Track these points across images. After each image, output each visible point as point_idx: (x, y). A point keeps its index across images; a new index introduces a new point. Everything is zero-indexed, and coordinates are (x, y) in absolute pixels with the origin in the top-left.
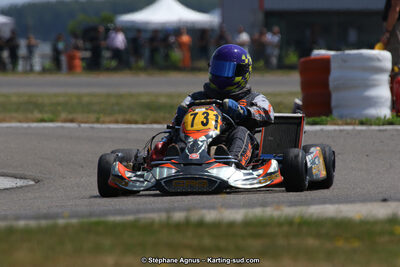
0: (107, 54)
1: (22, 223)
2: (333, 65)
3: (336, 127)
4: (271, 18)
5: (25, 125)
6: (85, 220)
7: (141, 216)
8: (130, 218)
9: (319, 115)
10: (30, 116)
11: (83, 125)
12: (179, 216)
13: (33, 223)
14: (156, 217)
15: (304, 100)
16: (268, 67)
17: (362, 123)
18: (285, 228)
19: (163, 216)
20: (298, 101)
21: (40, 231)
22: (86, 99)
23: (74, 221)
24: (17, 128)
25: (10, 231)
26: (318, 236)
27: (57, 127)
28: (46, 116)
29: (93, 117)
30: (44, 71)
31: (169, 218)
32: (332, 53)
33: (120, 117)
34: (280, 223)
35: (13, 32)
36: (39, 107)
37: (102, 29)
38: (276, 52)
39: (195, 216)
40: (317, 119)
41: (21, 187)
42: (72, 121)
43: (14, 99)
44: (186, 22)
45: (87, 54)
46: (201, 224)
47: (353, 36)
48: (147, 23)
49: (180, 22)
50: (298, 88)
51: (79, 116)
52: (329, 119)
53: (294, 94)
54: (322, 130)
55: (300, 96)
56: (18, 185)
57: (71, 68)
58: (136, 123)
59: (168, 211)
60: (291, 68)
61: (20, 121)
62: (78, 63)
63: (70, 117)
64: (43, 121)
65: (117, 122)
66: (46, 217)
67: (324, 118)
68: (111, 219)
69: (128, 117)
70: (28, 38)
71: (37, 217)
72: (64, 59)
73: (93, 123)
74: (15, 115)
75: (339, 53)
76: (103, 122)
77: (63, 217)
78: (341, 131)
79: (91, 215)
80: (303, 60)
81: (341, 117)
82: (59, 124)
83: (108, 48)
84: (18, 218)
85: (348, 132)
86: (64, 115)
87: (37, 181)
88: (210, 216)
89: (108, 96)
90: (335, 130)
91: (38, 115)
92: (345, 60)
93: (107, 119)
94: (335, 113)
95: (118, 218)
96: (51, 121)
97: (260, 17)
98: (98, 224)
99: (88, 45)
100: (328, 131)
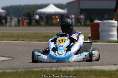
0: (34, 21)
1: (8, 71)
2: (100, 25)
3: (101, 43)
4: (82, 11)
5: (9, 42)
6: (27, 70)
7: (43, 69)
8: (40, 69)
9: (96, 39)
10: (11, 39)
11: (26, 42)
12: (54, 69)
13: (11, 71)
14: (47, 69)
15: (91, 35)
16: (81, 25)
17: (109, 42)
18: (86, 73)
19: (50, 69)
20: (90, 35)
21: (13, 73)
22: (27, 35)
23: (23, 70)
24: (7, 43)
25: (4, 73)
26: (95, 75)
27: (19, 43)
28: (15, 39)
29: (29, 39)
30: (15, 26)
31: (51, 69)
32: (100, 21)
33: (37, 40)
34: (84, 71)
35: (6, 14)
36: (13, 36)
37: (32, 14)
38: (83, 21)
39: (59, 69)
40: (95, 41)
41: (8, 60)
42: (23, 41)
43: (6, 34)
44: (57, 12)
45: (28, 21)
46: (61, 71)
47: (106, 16)
48: (46, 12)
49: (55, 12)
50: (90, 32)
51: (25, 39)
52: (99, 41)
53: (89, 33)
54: (97, 44)
55: (91, 34)
56: (7, 59)
57: (23, 25)
58: (42, 41)
59: (51, 67)
60: (88, 26)
61: (8, 41)
62: (25, 24)
63: (23, 39)
64: (14, 40)
65: (36, 41)
66: (15, 69)
67: (97, 40)
68: (34, 69)
69: (39, 40)
70: (10, 16)
71: (12, 69)
72: (21, 22)
73: (29, 41)
74: (6, 39)
75: (102, 21)
76: (32, 41)
77: (20, 69)
78: (102, 44)
79: (28, 68)
80: (91, 23)
81: (102, 40)
82: (19, 42)
83: (34, 19)
84: (7, 69)
85: (104, 44)
86: (21, 39)
87: (13, 58)
88: (63, 69)
89: (34, 33)
90: (101, 44)
91: (13, 39)
92: (104, 23)
93: (34, 40)
94: (101, 39)
95: (36, 69)
96: (17, 41)
97: (79, 10)
98: (30, 71)
99: (28, 18)
100: (99, 44)
